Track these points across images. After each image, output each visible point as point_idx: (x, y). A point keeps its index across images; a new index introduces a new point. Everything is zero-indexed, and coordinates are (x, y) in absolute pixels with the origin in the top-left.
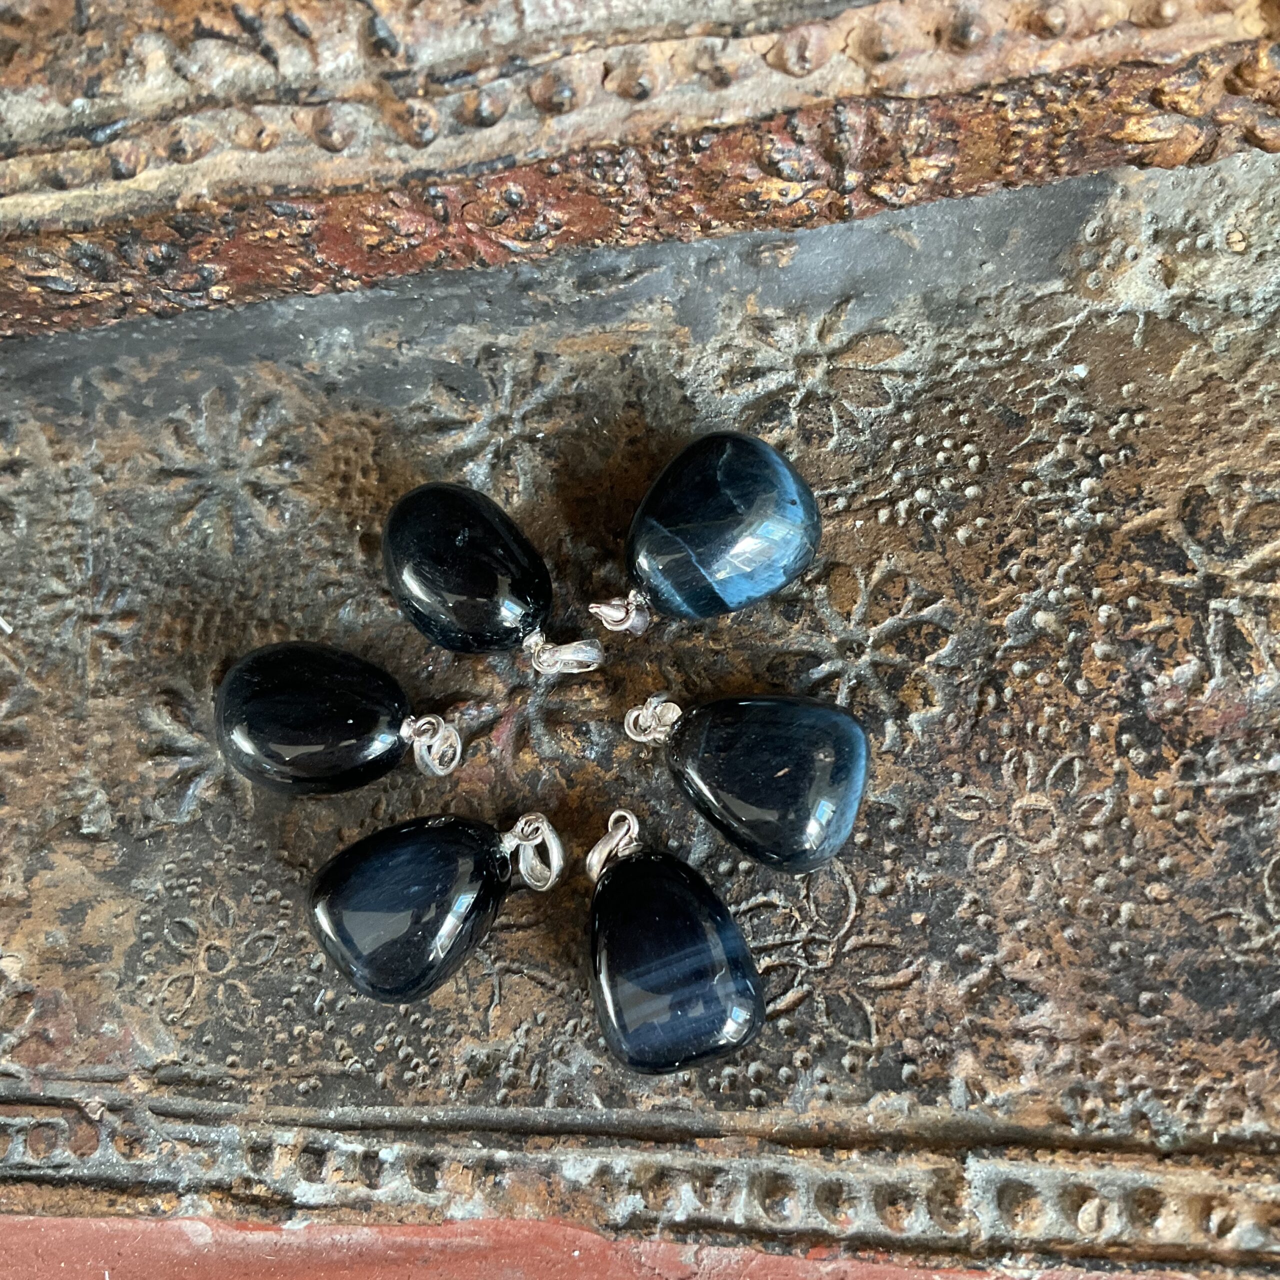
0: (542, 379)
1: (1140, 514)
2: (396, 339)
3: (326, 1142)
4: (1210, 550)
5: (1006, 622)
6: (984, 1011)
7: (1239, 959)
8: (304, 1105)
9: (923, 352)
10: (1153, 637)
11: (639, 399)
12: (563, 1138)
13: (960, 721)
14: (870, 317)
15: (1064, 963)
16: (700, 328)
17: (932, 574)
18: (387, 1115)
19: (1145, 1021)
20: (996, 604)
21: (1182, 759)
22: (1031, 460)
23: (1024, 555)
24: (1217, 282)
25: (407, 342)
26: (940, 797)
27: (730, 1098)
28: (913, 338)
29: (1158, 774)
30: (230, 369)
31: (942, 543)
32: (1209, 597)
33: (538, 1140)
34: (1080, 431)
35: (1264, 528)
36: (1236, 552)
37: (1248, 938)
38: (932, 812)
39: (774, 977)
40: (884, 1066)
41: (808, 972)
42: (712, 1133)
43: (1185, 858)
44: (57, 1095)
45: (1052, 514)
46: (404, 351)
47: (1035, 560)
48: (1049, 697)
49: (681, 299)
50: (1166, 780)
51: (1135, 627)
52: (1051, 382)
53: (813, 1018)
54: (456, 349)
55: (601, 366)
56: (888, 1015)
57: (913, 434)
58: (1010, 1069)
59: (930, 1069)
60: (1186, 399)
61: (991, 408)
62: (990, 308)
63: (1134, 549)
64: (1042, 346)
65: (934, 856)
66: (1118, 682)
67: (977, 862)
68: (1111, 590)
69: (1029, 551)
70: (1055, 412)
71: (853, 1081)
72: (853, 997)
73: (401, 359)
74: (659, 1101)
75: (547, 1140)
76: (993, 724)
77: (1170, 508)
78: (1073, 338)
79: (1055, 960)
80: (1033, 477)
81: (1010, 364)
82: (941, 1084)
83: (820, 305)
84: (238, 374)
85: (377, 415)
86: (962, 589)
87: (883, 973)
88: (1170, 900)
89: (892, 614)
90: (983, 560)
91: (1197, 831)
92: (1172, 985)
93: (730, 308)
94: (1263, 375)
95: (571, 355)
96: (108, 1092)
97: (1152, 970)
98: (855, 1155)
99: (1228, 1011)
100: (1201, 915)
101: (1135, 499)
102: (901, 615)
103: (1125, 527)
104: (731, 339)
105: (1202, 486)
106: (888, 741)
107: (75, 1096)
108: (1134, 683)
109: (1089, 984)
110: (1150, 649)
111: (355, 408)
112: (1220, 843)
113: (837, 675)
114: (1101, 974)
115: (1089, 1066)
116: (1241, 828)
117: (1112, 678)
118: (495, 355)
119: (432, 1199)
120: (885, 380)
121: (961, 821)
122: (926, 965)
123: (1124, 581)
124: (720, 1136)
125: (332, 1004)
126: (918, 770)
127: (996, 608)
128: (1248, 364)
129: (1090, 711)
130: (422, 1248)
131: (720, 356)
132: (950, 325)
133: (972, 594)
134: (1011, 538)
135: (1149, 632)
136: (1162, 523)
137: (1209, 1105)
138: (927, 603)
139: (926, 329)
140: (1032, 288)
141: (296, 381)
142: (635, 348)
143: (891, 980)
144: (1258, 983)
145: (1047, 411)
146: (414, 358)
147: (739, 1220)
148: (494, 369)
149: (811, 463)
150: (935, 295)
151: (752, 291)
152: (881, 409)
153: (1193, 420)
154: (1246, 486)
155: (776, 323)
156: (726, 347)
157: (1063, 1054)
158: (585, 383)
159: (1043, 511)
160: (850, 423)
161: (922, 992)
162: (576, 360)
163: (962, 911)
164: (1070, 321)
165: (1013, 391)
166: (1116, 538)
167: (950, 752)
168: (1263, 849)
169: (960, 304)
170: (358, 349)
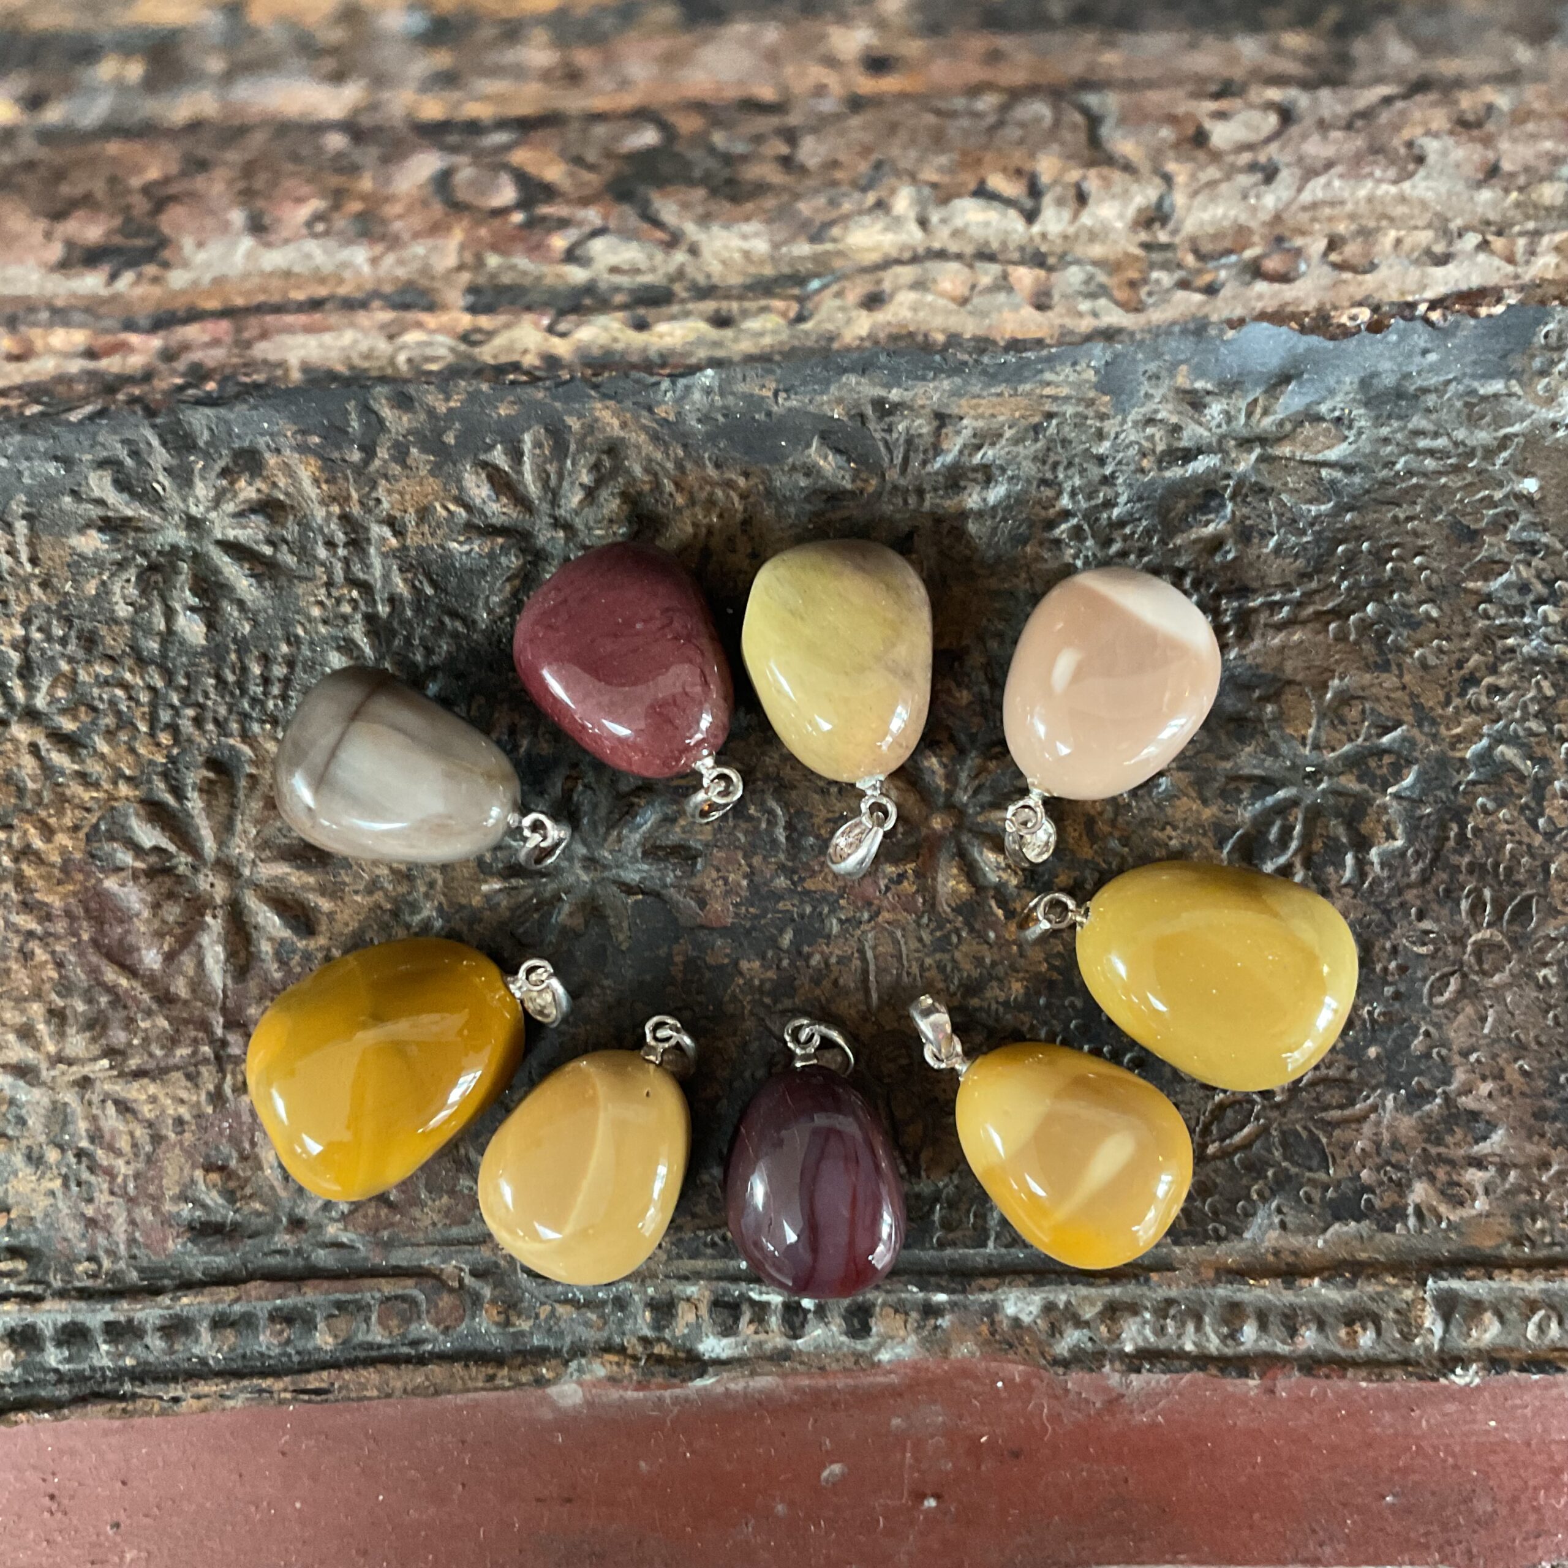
0: (945, 446)
2: (773, 385)
3: (737, 1294)
5: (1468, 755)
6: (1439, 1142)
8: (713, 1257)
9: (1360, 443)
11: (1054, 475)
12: (1008, 1279)
13: (1418, 855)
14: (1308, 399)
15: (1515, 1093)
16: (1124, 397)
17: (1388, 698)
20: (1458, 735)
22: (1486, 579)
23: (1485, 683)
25: (786, 391)
26: (1398, 931)
27: (1188, 1233)
28: (1350, 427)
30: (558, 405)
31: (1399, 666)
33: (981, 1281)
34: (1535, 553)
38: (1388, 945)
39: (1229, 1113)
40: (1343, 1197)
41: (1264, 1108)
42: (1166, 1267)
44: (404, 1264)
45: (1511, 641)
46: (780, 400)
47: (1494, 690)
48: (1512, 834)
49: (1107, 364)
52: (1498, 495)
53: (1270, 1152)
54: (839, 401)
55: (1008, 433)
56: (1347, 1147)
57: (1359, 540)
58: (1466, 1195)
59: (1388, 1199)
61: (1440, 517)
62: (1431, 400)
64: (1490, 453)
65: (1388, 991)
67: (1431, 996)
69: (1488, 680)
70: (1506, 528)
71: (1311, 1212)
72: (1310, 1131)
73: (775, 409)
75: (992, 1282)
76: (1455, 859)
78: (1521, 448)
79: (1508, 1091)
80: (1489, 599)
81: (1457, 469)
82: (1397, 1213)
83: (1256, 384)
84: (570, 413)
85: (746, 475)
86: (1423, 717)
87: (1341, 1107)
89: (1350, 740)
90: (1443, 687)
93: (1158, 378)
95: (976, 418)
96: (467, 1255)
98: (1316, 1282)
102: (1360, 740)
104: (1156, 411)
106: (1348, 874)
107: (426, 1263)
109: (1540, 1115)
111: (718, 466)
113: (1294, 802)
114: (1549, 1103)
118: (890, 413)
119: (860, 1346)
120: (1324, 472)
121: (1419, 956)
122: (1383, 1097)
124: (1174, 1269)
126: (1377, 905)
127: (1459, 738)
129: (1549, 850)
130: (830, 1390)
131: (1142, 431)
132: (1389, 417)
133: (1434, 722)
134: (1471, 663)
138: (1387, 730)
139: (1362, 418)
140: (1476, 384)
141: (644, 428)
142: (1050, 416)
143: (1347, 1112)
145: (1499, 526)
146: (790, 410)
147: (1189, 1347)
148: (889, 430)
149: (1251, 564)
150: (1375, 381)
151: (1186, 361)
152: (1323, 508)
155: (1207, 399)
156: (1150, 421)
158: (991, 452)
159: (1501, 637)
160: (1291, 523)
161: (1378, 1124)
162: (980, 424)
163: (1417, 1044)
164: (1516, 428)
165: (1461, 501)
167: (1409, 886)
169: (1399, 394)
170: (722, 394)
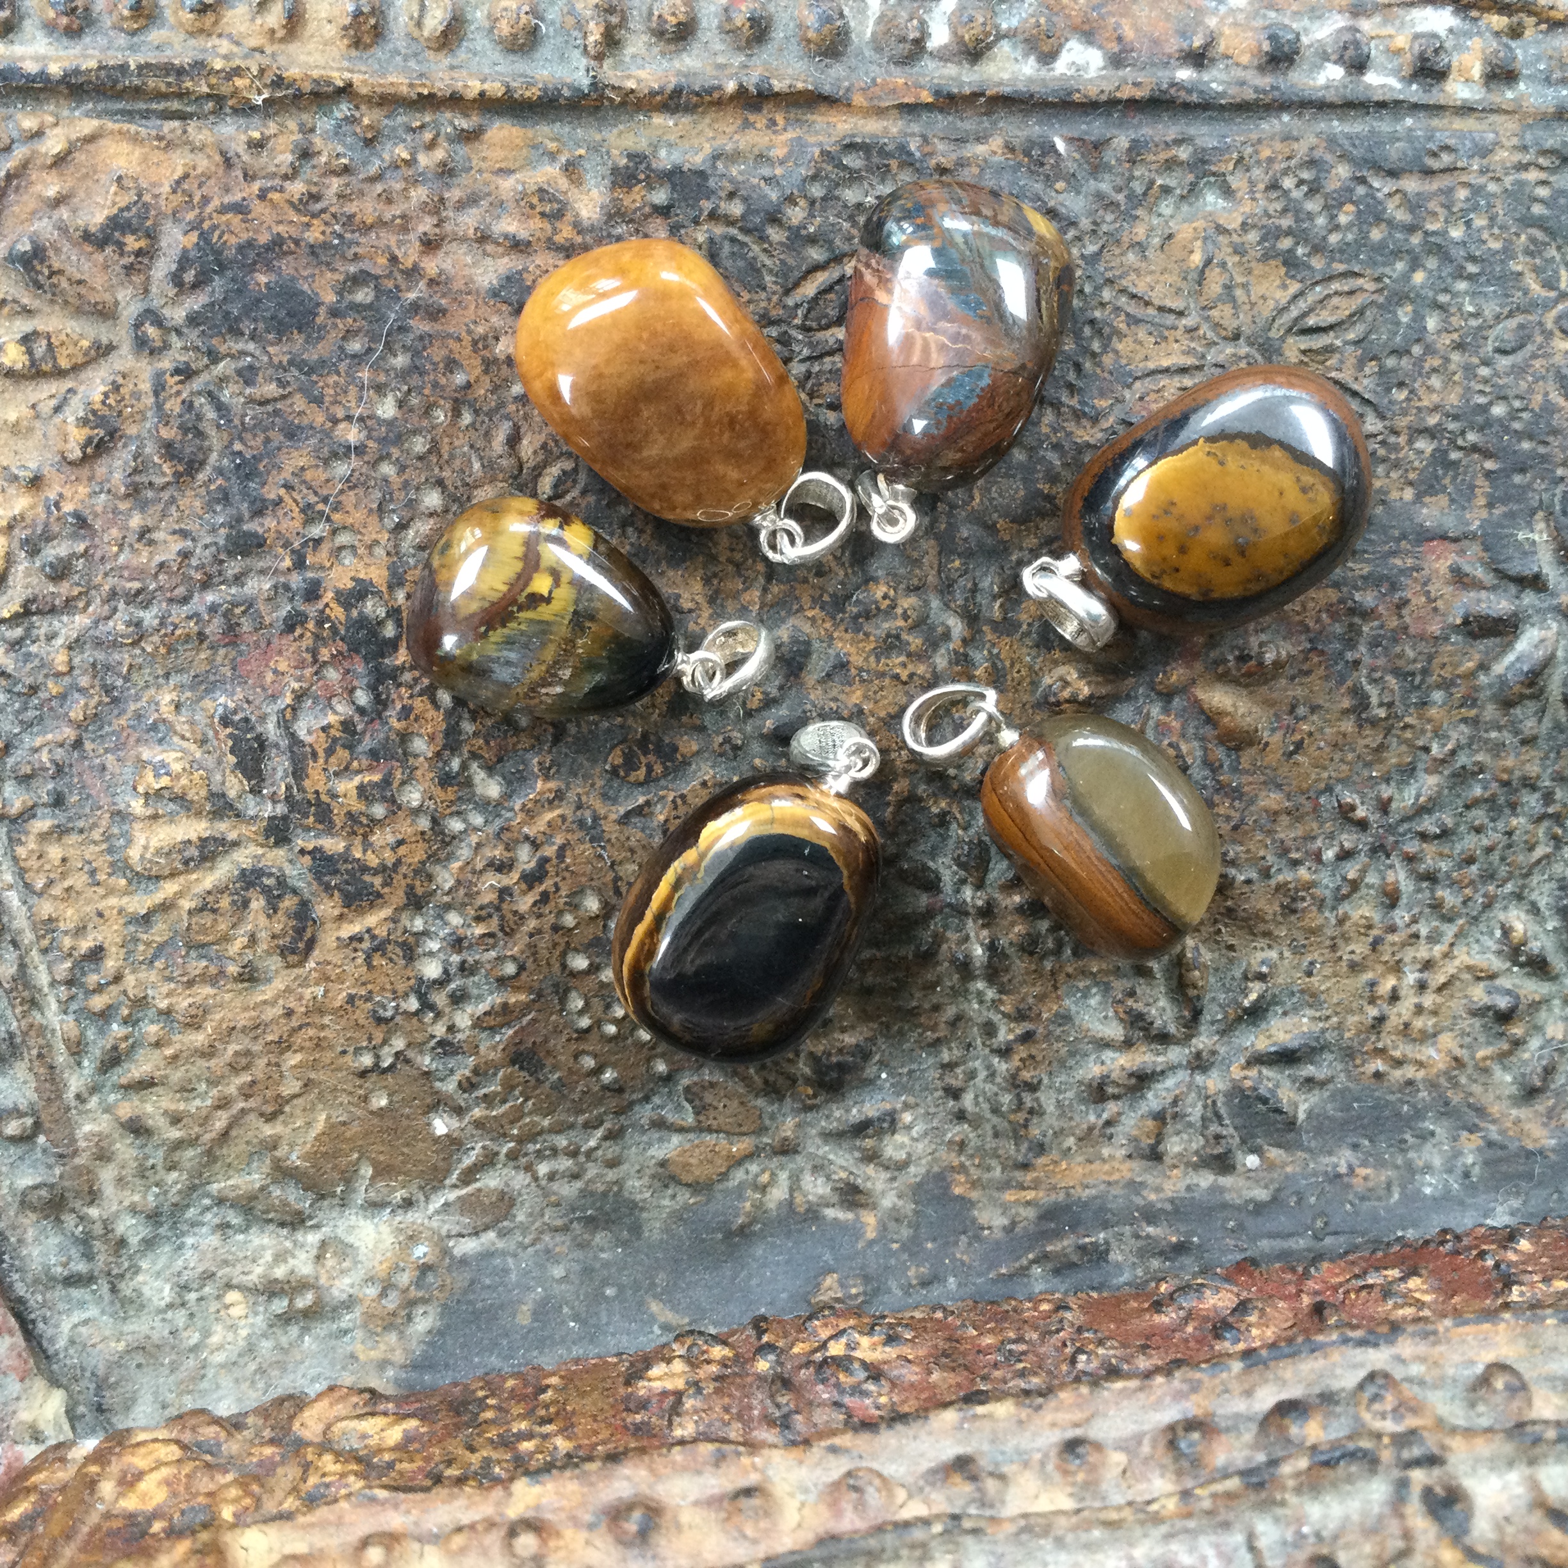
0: (1150, 1123)
1: (369, 931)
2: (1357, 1181)
3: (1414, 87)
4: (282, 882)
5: (539, 784)
7: (251, 347)
9: (640, 1157)
10: (355, 764)
11: (1018, 1097)
12: (1104, 98)
14: (711, 1207)
16: (937, 1193)
18: (1336, 123)
19: (366, 265)
20: (551, 809)
21: (320, 606)
22: (505, 1005)
23: (515, 876)
24: (263, 1248)
25: (1339, 1176)
27: (889, 155)
28: (654, 1177)
29: (350, 585)
32: (285, 818)
34: (442, 1043)
35: (214, 911)
36: (250, 878)
37: (239, 372)
39: (833, 313)
40: (692, 201)
41: (789, 322)
42: (910, 109)
43: (316, 475)
45: (479, 930)
46: (1343, 1163)
47: (502, 867)
49: (965, 1233)
50: (341, 577)
51: (376, 777)
52: (477, 1112)
55: (1071, 1141)
58: (535, 201)
59: (635, 198)
60: (308, 1084)
61: (554, 1078)
63: (377, 881)
64: (488, 1162)
66: (399, 706)
68: (405, 828)
69: (508, 880)
71: (732, 181)
73: (1348, 1153)
74: (981, 149)
75: (1125, 94)
77: (329, 938)
78: (448, 1172)
80: (502, 982)
81: (530, 1138)
82: (621, 179)
83: (777, 1222)
85: (1378, 1075)
86: (593, 830)
88: (335, 421)
90: (567, 869)
91: (303, 511)
92: (334, 313)
93: (896, 1220)
94: (205, 1121)
95: (1112, 1158)
97: (359, 331)
98: (730, 86)
99: (263, 279)
100: (299, 403)
101: (375, 950)
102: (671, 796)
103: (386, 912)
104: (894, 1178)
105: (289, 966)
108: (381, 703)
110: (360, 749)
111: (1410, 1084)
112: (272, 496)
115: (436, 206)
116: (247, 515)
117: (406, 712)
118: (1216, 1158)
120: (691, 1119)
123: (391, 839)
125: (1415, 264)
127: (551, 805)
128: (225, 1135)
131: (909, 1155)
132: (605, 1194)
133: (581, 823)
134: (530, 900)
135: (359, 772)
136: (341, 917)
137: (289, 158)
139: (637, 1189)
140: (500, 1245)
142: (1025, 1166)
144: (227, 314)
145: (483, 1072)
146: (1330, 1153)
148: (1217, 1137)
150: (625, 1236)
151: (871, 1243)
153: (298, 1057)
154: (233, 969)
155: (835, 1199)
156: (901, 1167)
157: (469, 221)
158: (1092, 1118)
159: (491, 935)
162: (1105, 1151)
164: (452, 1196)
165: (527, 1100)
166: (398, 897)
168: (220, 488)
169: (593, 1222)
170: (1409, 1166)
